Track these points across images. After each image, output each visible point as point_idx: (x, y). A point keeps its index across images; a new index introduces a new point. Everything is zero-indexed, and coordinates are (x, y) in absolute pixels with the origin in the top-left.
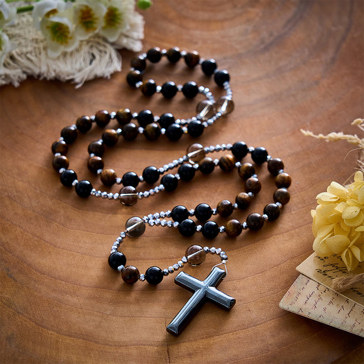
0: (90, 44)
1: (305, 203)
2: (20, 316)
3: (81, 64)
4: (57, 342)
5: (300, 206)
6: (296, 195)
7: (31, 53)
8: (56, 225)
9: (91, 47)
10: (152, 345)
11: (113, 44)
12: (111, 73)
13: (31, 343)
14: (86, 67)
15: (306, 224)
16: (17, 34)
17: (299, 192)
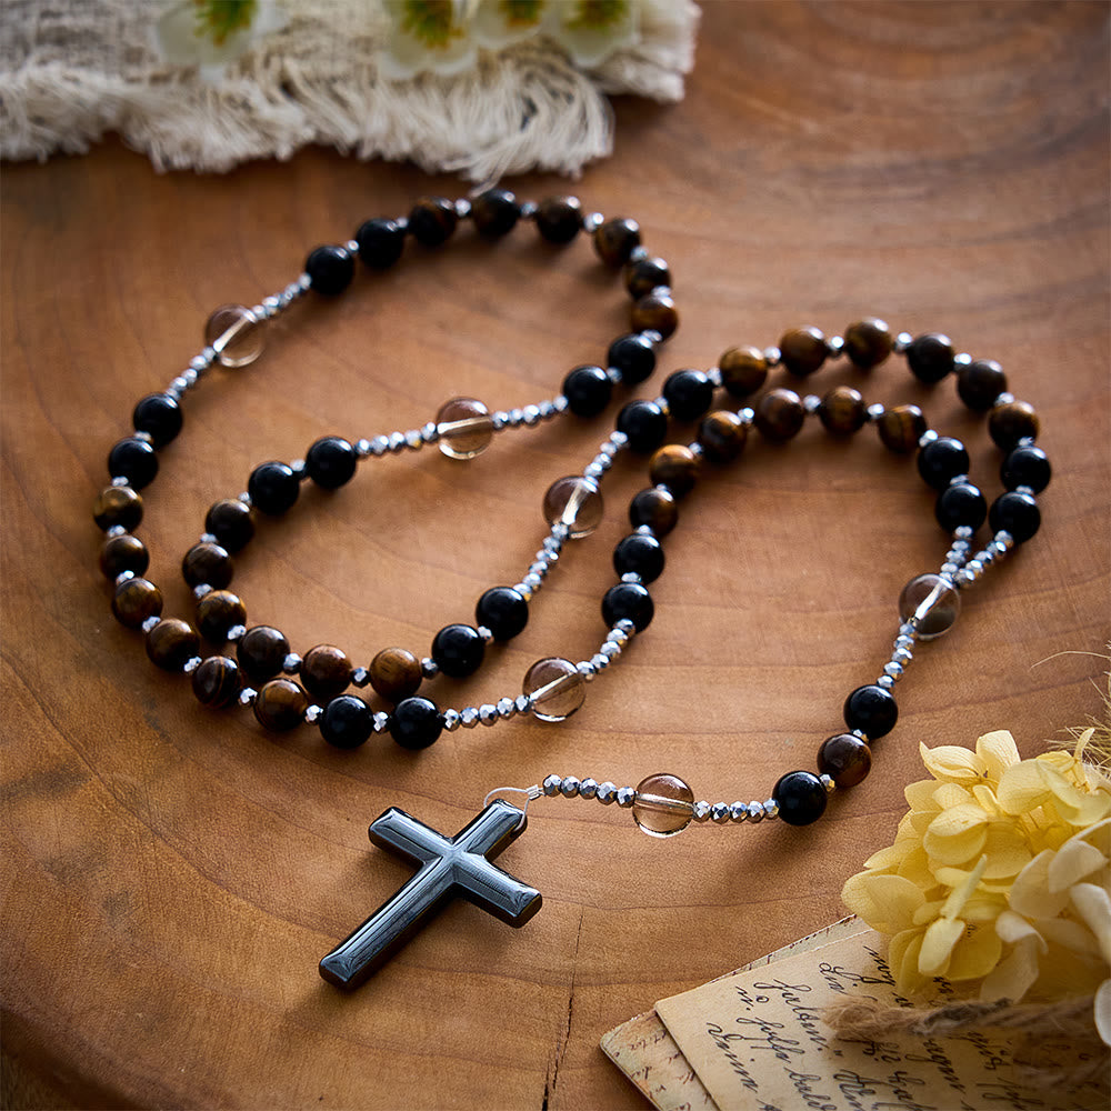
0: (526, 69)
1: (1073, 621)
2: (160, 842)
3: (495, 125)
4: (251, 932)
5: (1058, 626)
6: (1052, 593)
7: (345, 79)
8: (318, 592)
9: (529, 78)
10: (526, 979)
11: (594, 76)
12: (582, 161)
13: (173, 924)
14: (509, 134)
15: (1065, 684)
16: (314, 20)
17: (1062, 585)
